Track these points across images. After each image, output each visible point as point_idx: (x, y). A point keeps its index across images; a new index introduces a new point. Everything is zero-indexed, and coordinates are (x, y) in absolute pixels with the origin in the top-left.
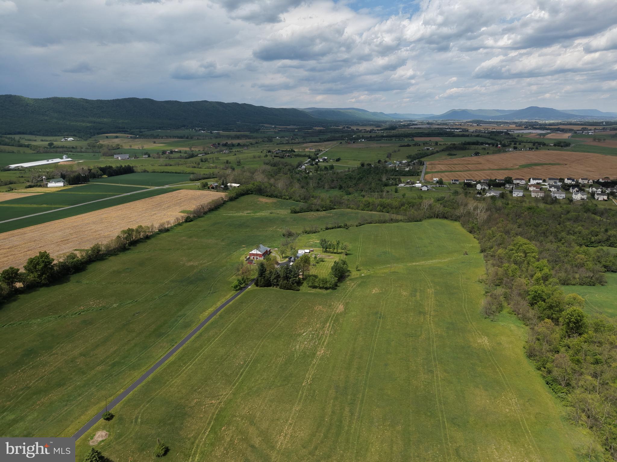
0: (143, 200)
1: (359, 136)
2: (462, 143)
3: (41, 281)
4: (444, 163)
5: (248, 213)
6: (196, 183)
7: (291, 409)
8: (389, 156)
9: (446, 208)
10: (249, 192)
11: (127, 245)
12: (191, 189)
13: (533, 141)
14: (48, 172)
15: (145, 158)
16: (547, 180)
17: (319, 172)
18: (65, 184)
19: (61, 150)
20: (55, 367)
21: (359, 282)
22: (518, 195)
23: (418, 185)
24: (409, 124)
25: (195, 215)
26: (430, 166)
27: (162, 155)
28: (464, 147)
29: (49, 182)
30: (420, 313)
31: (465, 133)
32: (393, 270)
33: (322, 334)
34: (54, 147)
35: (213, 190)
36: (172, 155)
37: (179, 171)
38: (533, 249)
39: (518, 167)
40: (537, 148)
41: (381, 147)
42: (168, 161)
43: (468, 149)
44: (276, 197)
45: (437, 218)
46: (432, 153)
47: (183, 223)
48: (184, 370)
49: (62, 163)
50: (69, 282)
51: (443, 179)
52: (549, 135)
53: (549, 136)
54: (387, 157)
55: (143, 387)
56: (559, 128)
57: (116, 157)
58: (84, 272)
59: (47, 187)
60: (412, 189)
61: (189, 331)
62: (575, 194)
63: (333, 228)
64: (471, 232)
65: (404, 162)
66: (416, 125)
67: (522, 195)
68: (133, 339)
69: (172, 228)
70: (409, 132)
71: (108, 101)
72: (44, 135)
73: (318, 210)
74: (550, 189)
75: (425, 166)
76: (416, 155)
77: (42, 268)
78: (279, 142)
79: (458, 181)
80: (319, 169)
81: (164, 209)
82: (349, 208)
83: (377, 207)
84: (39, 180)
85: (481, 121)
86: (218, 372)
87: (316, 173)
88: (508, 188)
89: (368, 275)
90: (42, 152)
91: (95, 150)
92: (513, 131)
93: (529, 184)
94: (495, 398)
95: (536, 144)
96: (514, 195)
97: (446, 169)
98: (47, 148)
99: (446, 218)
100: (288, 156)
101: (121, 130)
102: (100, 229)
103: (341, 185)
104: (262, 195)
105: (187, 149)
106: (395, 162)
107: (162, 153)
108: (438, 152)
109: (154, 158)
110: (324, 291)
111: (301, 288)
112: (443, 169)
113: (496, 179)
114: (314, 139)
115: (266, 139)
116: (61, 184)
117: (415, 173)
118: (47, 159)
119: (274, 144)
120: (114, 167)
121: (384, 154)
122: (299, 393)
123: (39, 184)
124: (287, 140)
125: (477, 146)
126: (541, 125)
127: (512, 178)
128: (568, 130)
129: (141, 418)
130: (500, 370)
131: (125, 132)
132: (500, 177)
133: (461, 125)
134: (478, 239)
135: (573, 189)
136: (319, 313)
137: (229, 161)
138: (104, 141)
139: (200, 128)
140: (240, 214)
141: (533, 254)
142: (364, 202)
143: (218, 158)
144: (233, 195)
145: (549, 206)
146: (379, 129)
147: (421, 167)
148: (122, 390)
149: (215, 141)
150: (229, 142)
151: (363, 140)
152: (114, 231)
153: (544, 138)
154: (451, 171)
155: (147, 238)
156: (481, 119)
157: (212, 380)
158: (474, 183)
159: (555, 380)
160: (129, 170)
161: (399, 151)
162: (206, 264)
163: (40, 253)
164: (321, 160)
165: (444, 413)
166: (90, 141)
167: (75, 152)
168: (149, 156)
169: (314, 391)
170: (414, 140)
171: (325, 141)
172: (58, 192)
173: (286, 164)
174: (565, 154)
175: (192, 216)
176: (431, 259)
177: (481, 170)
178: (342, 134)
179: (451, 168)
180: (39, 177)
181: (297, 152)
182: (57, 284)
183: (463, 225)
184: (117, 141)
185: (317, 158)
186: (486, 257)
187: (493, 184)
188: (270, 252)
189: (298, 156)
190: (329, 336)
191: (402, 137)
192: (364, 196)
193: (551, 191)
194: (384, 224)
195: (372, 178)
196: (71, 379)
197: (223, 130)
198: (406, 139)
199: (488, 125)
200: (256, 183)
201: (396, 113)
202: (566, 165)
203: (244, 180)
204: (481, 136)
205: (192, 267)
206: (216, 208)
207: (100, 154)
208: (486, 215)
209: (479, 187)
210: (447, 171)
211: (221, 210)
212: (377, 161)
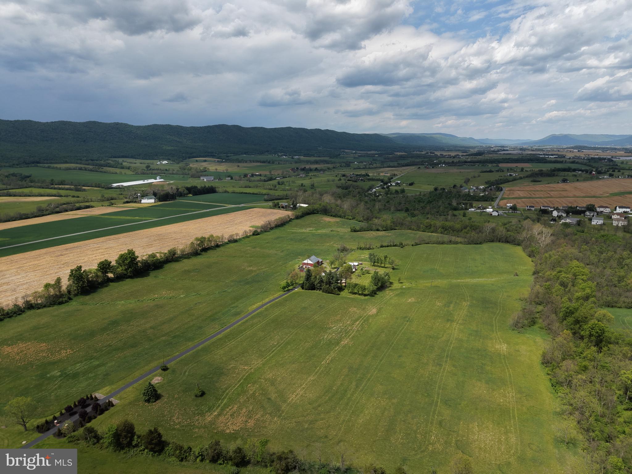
0: (219, 216)
1: (441, 161)
2: (551, 169)
3: (128, 273)
4: (524, 190)
5: (310, 230)
6: (270, 203)
7: (307, 378)
8: (467, 181)
9: (509, 232)
10: (315, 212)
11: (199, 251)
12: (263, 208)
14: (143, 191)
15: (228, 180)
17: (388, 196)
18: (156, 201)
19: (156, 171)
20: (130, 334)
21: (399, 291)
22: (598, 223)
23: (489, 210)
24: (499, 150)
25: (262, 230)
26: (508, 192)
27: (244, 177)
28: (551, 174)
29: (143, 199)
30: (448, 320)
31: (560, 159)
32: (434, 284)
33: (350, 330)
34: (150, 169)
35: (283, 209)
36: (252, 178)
37: (256, 192)
38: (584, 272)
39: (608, 195)
41: (461, 172)
42: (248, 183)
43: (557, 176)
44: (340, 217)
45: (499, 241)
46: (515, 180)
47: (250, 235)
48: (228, 345)
49: (155, 184)
50: (149, 276)
51: (517, 205)
54: (465, 182)
55: (194, 353)
57: (203, 179)
58: (161, 270)
59: (141, 203)
60: (483, 214)
61: (238, 318)
63: (388, 246)
64: (530, 256)
65: (481, 187)
66: (507, 150)
67: (601, 223)
68: (192, 321)
69: (240, 239)
70: (496, 158)
71: (200, 127)
72: (143, 159)
73: (378, 230)
75: (502, 192)
76: (496, 180)
77: (129, 263)
78: (356, 167)
79: (533, 207)
80: (389, 192)
81: (236, 224)
82: (410, 229)
83: (438, 229)
84: (135, 197)
86: (254, 348)
87: (386, 196)
88: (588, 216)
89: (409, 288)
90: (140, 173)
91: (184, 172)
92: (618, 158)
93: (613, 212)
94: (493, 390)
96: (593, 223)
97: (525, 195)
98: (145, 170)
99: (508, 242)
100: (362, 180)
101: (210, 154)
102: (179, 237)
103: (407, 208)
104: (326, 215)
105: (267, 173)
106: (472, 187)
107: (244, 176)
108: (521, 179)
109: (236, 180)
110: (363, 297)
111: (342, 293)
112: (521, 195)
113: (577, 207)
114: (392, 164)
115: (344, 164)
116: (152, 201)
117: (489, 199)
118: (144, 180)
119: (350, 169)
120: (199, 187)
121: (462, 180)
122: (316, 369)
123: (135, 200)
124: (365, 165)
125: (567, 173)
127: (596, 205)
129: (189, 372)
130: (509, 371)
131: (213, 156)
132: (582, 204)
133: (559, 151)
134: (535, 263)
136: (352, 314)
137: (304, 184)
138: (193, 165)
139: (283, 154)
140: (304, 230)
142: (425, 224)
143: (294, 181)
144: (300, 214)
146: (465, 154)
147: (497, 193)
148: (178, 353)
149: (294, 166)
150: (307, 167)
151: (444, 165)
152: (190, 240)
154: (530, 198)
155: (218, 246)
156: (585, 145)
157: (248, 353)
158: (551, 209)
160: (211, 190)
161: (479, 176)
162: (263, 270)
163: (128, 250)
164: (394, 184)
165: (440, 395)
166: (182, 164)
167: (168, 174)
168: (232, 179)
169: (330, 369)
170: (499, 166)
171: (403, 166)
173: (358, 187)
175: (259, 230)
176: (478, 278)
177: (565, 197)
178: (423, 159)
179: (531, 194)
180: (135, 194)
181: (371, 176)
182: (139, 277)
183: (524, 250)
184: (205, 164)
185: (390, 182)
186: (536, 278)
187: (572, 211)
188: (322, 264)
189: (373, 180)
190: (356, 332)
191: (487, 162)
192: (428, 219)
194: (442, 246)
195: (442, 202)
196: (142, 343)
197: (305, 156)
198: (490, 165)
199: (592, 151)
200: (323, 204)
201: (487, 139)
203: (312, 201)
204: (577, 163)
205: (251, 271)
206: (282, 225)
207: (189, 176)
208: (548, 240)
209: (555, 214)
210: (525, 198)
211: (286, 227)
212: (452, 186)
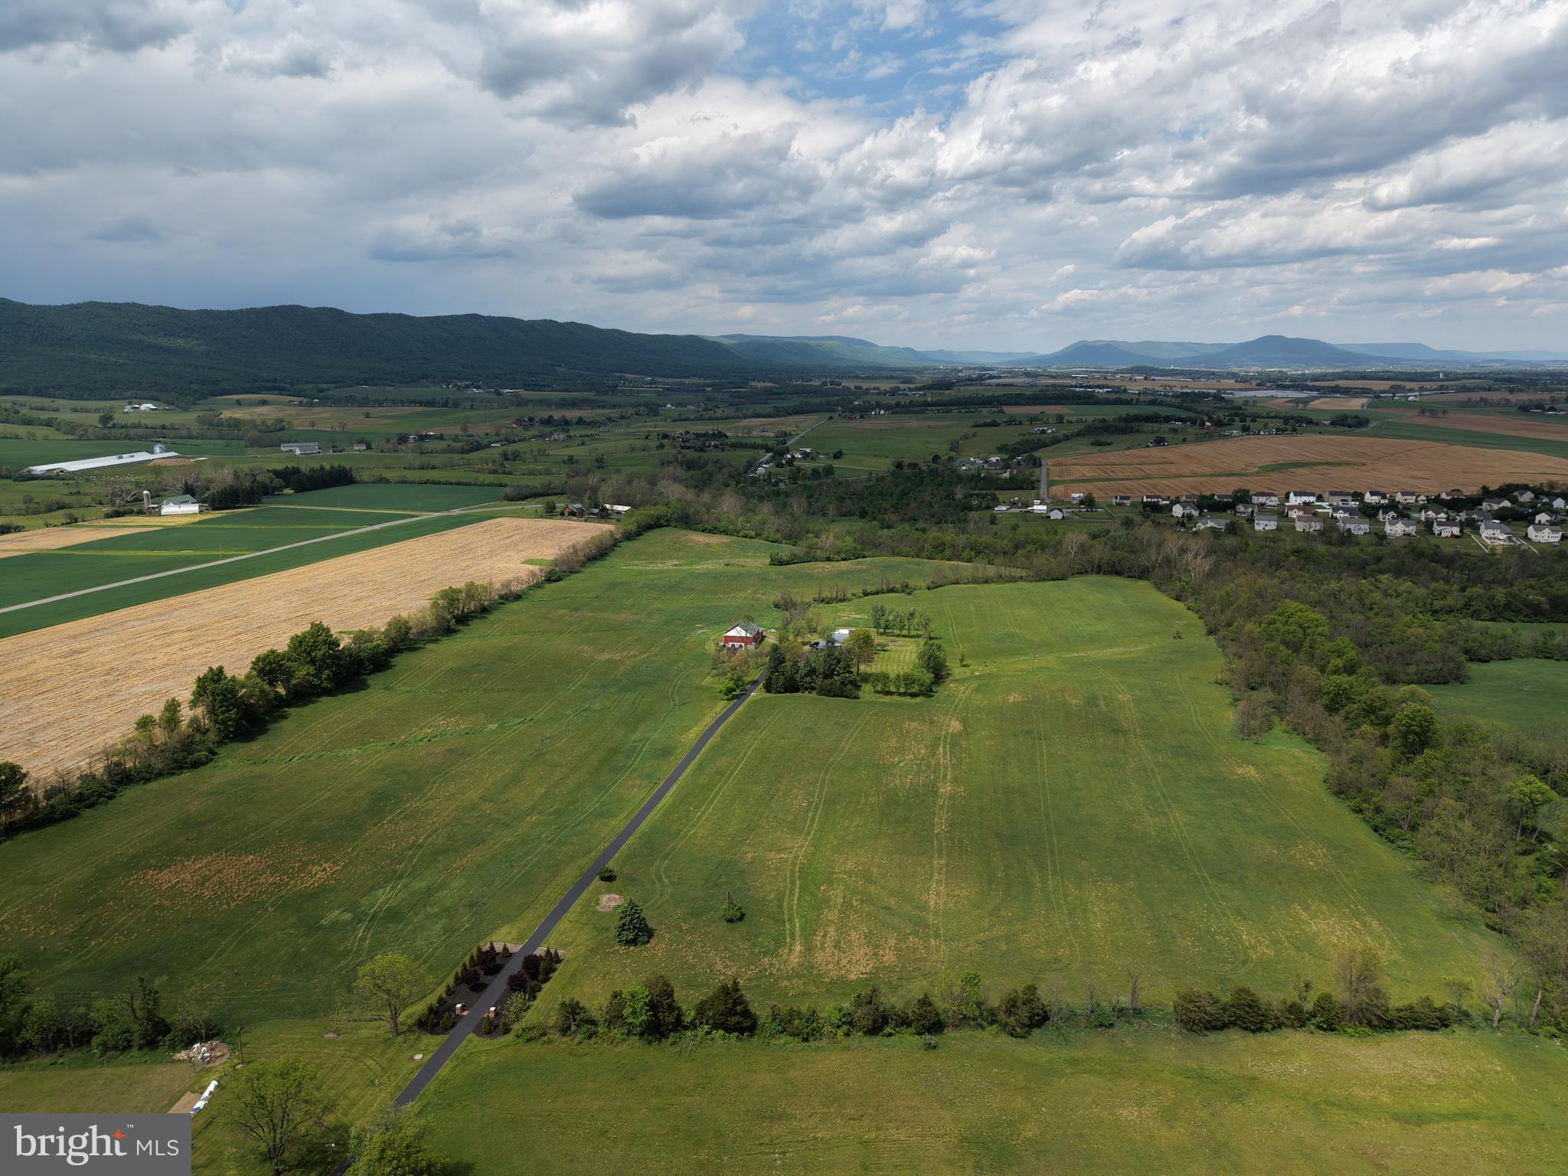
1: (869, 402)
2: (1119, 417)
4: (1086, 462)
5: (676, 565)
6: (527, 504)
7: (930, 862)
8: (955, 447)
9: (1118, 552)
10: (662, 522)
11: (451, 622)
13: (1283, 415)
14: (145, 481)
15: (360, 451)
16: (1326, 496)
17: (801, 482)
18: (203, 508)
19: (140, 432)
21: (974, 684)
22: (1267, 528)
23: (1039, 508)
24: (981, 376)
26: (1058, 469)
27: (400, 444)
28: (1127, 427)
29: (161, 503)
31: (1119, 397)
32: (1036, 664)
33: (936, 764)
34: (117, 426)
35: (575, 518)
36: (424, 446)
37: (462, 480)
38: (1317, 620)
39: (1256, 469)
40: (1294, 430)
41: (929, 427)
42: (419, 460)
43: (1137, 431)
44: (725, 532)
45: (1099, 572)
46: (1056, 441)
48: (701, 816)
49: (163, 463)
50: (369, 688)
51: (1093, 495)
52: (1316, 402)
53: (1316, 404)
54: (952, 449)
55: (639, 839)
56: (1337, 386)
57: (287, 449)
59: (160, 515)
60: (1029, 516)
61: (675, 761)
62: (1391, 524)
63: (877, 594)
64: (1178, 599)
65: (993, 459)
66: (999, 377)
67: (1275, 528)
68: (568, 776)
70: (986, 394)
72: (72, 398)
73: (829, 559)
74: (1334, 515)
75: (1044, 469)
76: (1018, 443)
78: (675, 415)
79: (1127, 498)
80: (799, 475)
81: (484, 557)
82: (899, 554)
83: (962, 552)
84: (131, 499)
85: (1153, 369)
86: (767, 817)
87: (794, 483)
88: (1241, 513)
89: (989, 674)
90: (93, 438)
91: (221, 432)
92: (1231, 394)
93: (1287, 504)
94: (1286, 847)
95: (1292, 421)
96: (1257, 528)
97: (1095, 474)
98: (100, 428)
99: (1119, 573)
100: (716, 446)
101: (268, 385)
103: (863, 508)
104: (691, 529)
105: (457, 430)
106: (972, 459)
107: (399, 439)
108: (1067, 438)
109: (382, 451)
110: (908, 700)
111: (861, 693)
112: (1088, 475)
113: (1213, 495)
114: (760, 409)
115: (643, 408)
116: (193, 508)
117: (1026, 484)
118: (119, 453)
119: (668, 420)
120: (304, 470)
121: (942, 443)
122: (933, 844)
123: (135, 508)
124: (695, 412)
125: (1156, 425)
126: (1294, 379)
127: (1248, 491)
128: (1360, 391)
129: (667, 878)
130: (1287, 813)
131: (281, 390)
132: (1223, 489)
133: (1106, 378)
134: (1198, 611)
135: (1385, 513)
136: (916, 734)
137: (575, 458)
138: (235, 412)
139: (467, 383)
140: (660, 566)
141: (1320, 629)
142: (929, 542)
143: (545, 451)
144: (628, 527)
145: (1335, 550)
146: (912, 386)
147: (1037, 470)
148: (605, 844)
149: (517, 413)
150: (557, 415)
151: (882, 412)
153: (1307, 407)
154: (1109, 480)
156: (1150, 365)
157: (763, 829)
158: (1164, 502)
159: (1391, 822)
160: (340, 478)
161: (975, 435)
162: (639, 658)
163: (314, 623)
164: (798, 456)
166: (199, 411)
167: (177, 438)
168: (369, 447)
169: (961, 841)
170: (1004, 413)
171: (789, 414)
172: (192, 526)
173: (719, 465)
174: (1356, 442)
175: (555, 570)
176: (1110, 647)
177: (1176, 476)
178: (825, 398)
179: (1105, 472)
181: (732, 437)
183: (1158, 587)
184: (270, 412)
185: (787, 451)
186: (1218, 641)
187: (1209, 505)
188: (763, 637)
189: (742, 446)
190: (952, 767)
191: (974, 404)
192: (924, 530)
193: (1336, 518)
194: (986, 586)
195: (931, 494)
197: (527, 387)
198: (985, 411)
199: (1170, 378)
200: (671, 503)
202: (1364, 465)
203: (638, 496)
204: (1161, 404)
205: (613, 662)
206: (601, 555)
207: (243, 443)
208: (1207, 565)
209: (1178, 511)
210: (1098, 480)
211: (613, 559)
212: (930, 458)
